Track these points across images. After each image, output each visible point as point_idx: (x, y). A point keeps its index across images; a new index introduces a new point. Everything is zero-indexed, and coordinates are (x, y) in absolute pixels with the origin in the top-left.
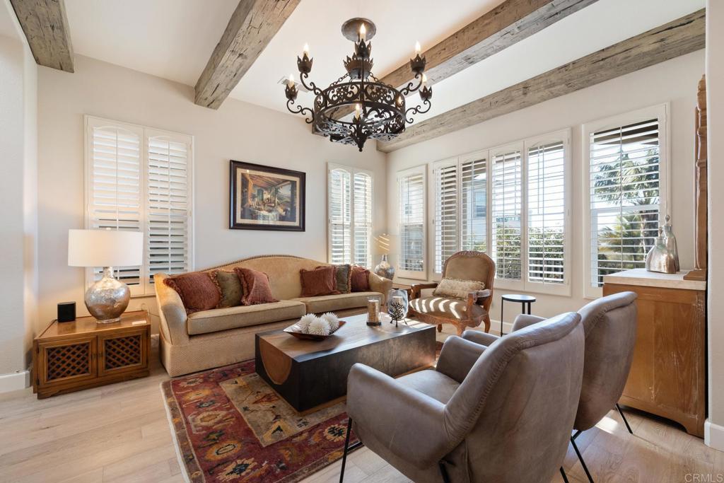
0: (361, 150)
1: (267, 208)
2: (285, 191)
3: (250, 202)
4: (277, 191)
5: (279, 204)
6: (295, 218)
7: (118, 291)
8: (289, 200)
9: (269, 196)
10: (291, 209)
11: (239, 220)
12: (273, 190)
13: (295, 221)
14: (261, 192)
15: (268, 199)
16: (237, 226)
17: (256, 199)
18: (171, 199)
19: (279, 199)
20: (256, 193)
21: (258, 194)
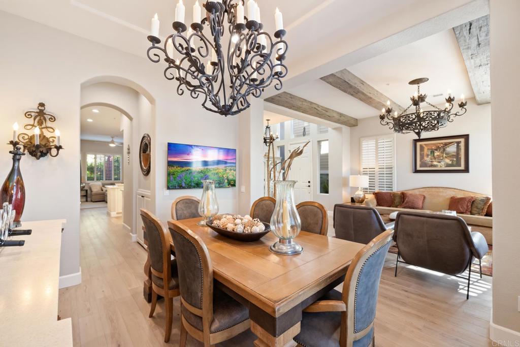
1: (437, 160)
2: (452, 149)
3: (426, 158)
4: (444, 150)
5: (446, 157)
6: (460, 164)
7: (361, 195)
8: (455, 154)
9: (439, 154)
10: (457, 160)
11: (419, 168)
12: (442, 150)
13: (460, 166)
14: (432, 152)
15: (438, 155)
16: (416, 171)
17: (430, 157)
18: (386, 159)
19: (446, 154)
20: (429, 153)
21: (431, 153)
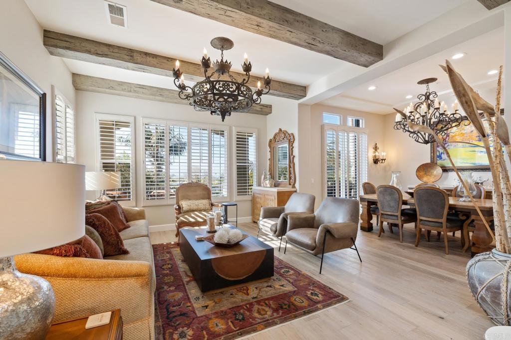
0: (223, 121)
